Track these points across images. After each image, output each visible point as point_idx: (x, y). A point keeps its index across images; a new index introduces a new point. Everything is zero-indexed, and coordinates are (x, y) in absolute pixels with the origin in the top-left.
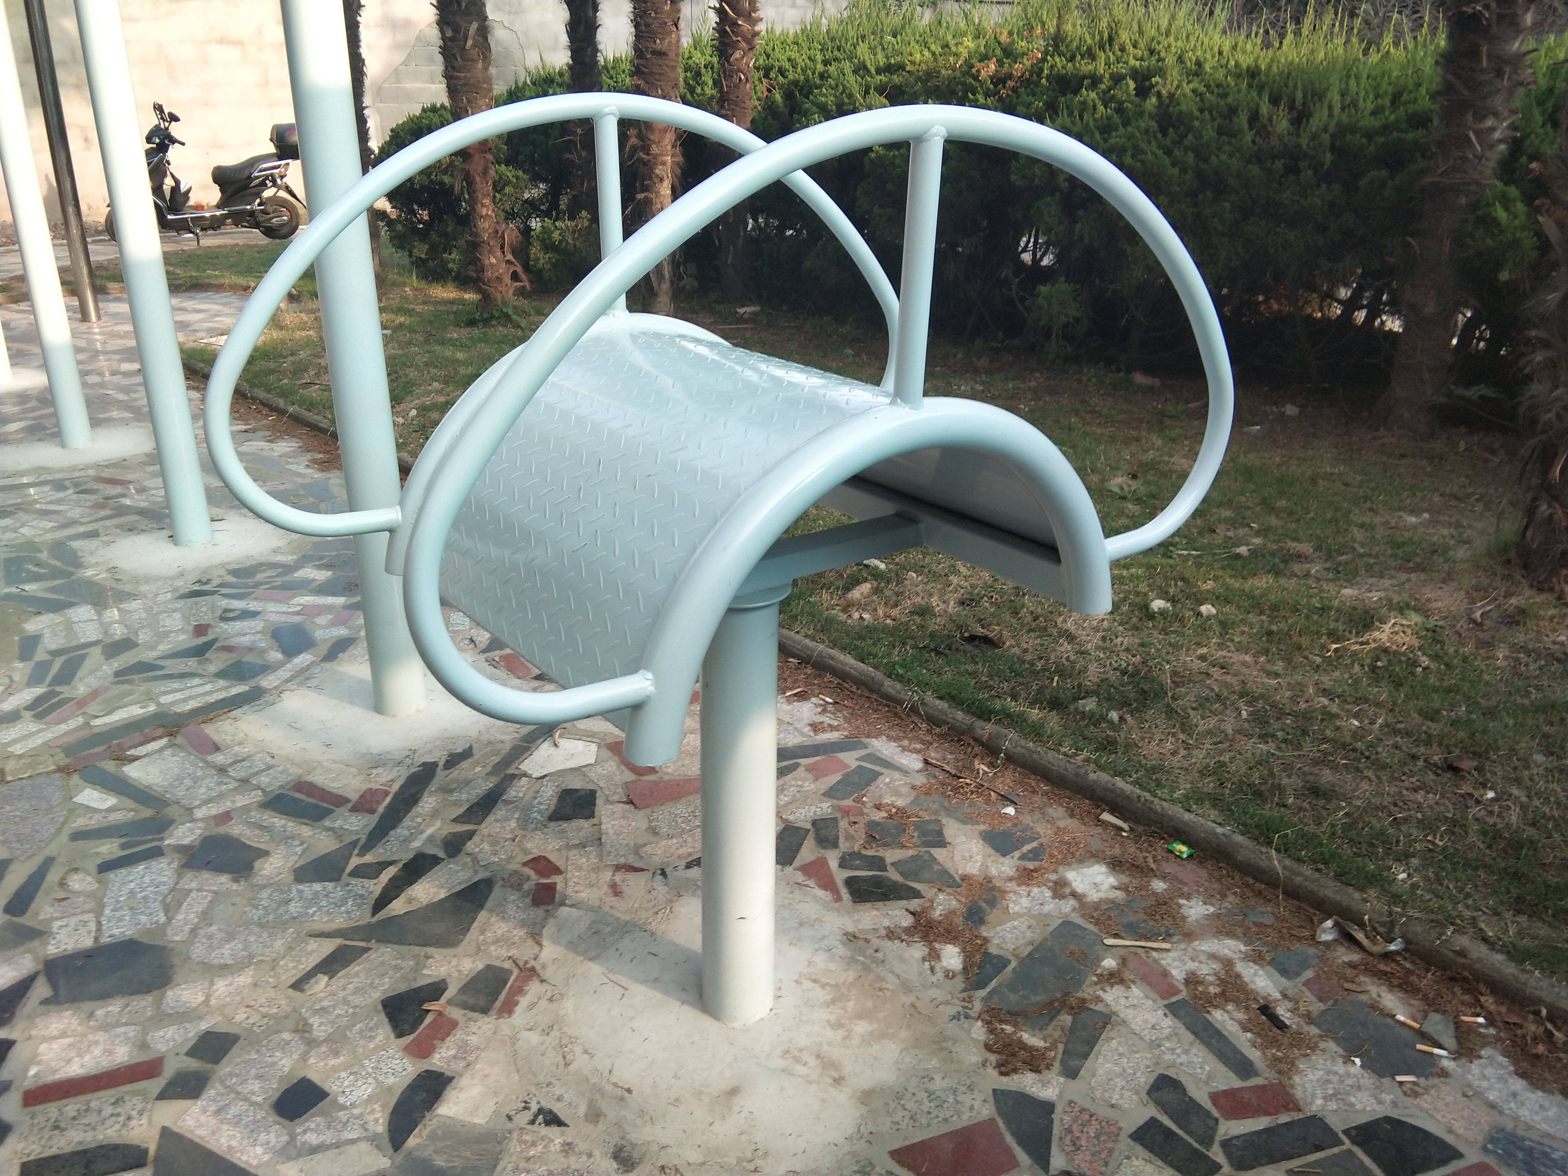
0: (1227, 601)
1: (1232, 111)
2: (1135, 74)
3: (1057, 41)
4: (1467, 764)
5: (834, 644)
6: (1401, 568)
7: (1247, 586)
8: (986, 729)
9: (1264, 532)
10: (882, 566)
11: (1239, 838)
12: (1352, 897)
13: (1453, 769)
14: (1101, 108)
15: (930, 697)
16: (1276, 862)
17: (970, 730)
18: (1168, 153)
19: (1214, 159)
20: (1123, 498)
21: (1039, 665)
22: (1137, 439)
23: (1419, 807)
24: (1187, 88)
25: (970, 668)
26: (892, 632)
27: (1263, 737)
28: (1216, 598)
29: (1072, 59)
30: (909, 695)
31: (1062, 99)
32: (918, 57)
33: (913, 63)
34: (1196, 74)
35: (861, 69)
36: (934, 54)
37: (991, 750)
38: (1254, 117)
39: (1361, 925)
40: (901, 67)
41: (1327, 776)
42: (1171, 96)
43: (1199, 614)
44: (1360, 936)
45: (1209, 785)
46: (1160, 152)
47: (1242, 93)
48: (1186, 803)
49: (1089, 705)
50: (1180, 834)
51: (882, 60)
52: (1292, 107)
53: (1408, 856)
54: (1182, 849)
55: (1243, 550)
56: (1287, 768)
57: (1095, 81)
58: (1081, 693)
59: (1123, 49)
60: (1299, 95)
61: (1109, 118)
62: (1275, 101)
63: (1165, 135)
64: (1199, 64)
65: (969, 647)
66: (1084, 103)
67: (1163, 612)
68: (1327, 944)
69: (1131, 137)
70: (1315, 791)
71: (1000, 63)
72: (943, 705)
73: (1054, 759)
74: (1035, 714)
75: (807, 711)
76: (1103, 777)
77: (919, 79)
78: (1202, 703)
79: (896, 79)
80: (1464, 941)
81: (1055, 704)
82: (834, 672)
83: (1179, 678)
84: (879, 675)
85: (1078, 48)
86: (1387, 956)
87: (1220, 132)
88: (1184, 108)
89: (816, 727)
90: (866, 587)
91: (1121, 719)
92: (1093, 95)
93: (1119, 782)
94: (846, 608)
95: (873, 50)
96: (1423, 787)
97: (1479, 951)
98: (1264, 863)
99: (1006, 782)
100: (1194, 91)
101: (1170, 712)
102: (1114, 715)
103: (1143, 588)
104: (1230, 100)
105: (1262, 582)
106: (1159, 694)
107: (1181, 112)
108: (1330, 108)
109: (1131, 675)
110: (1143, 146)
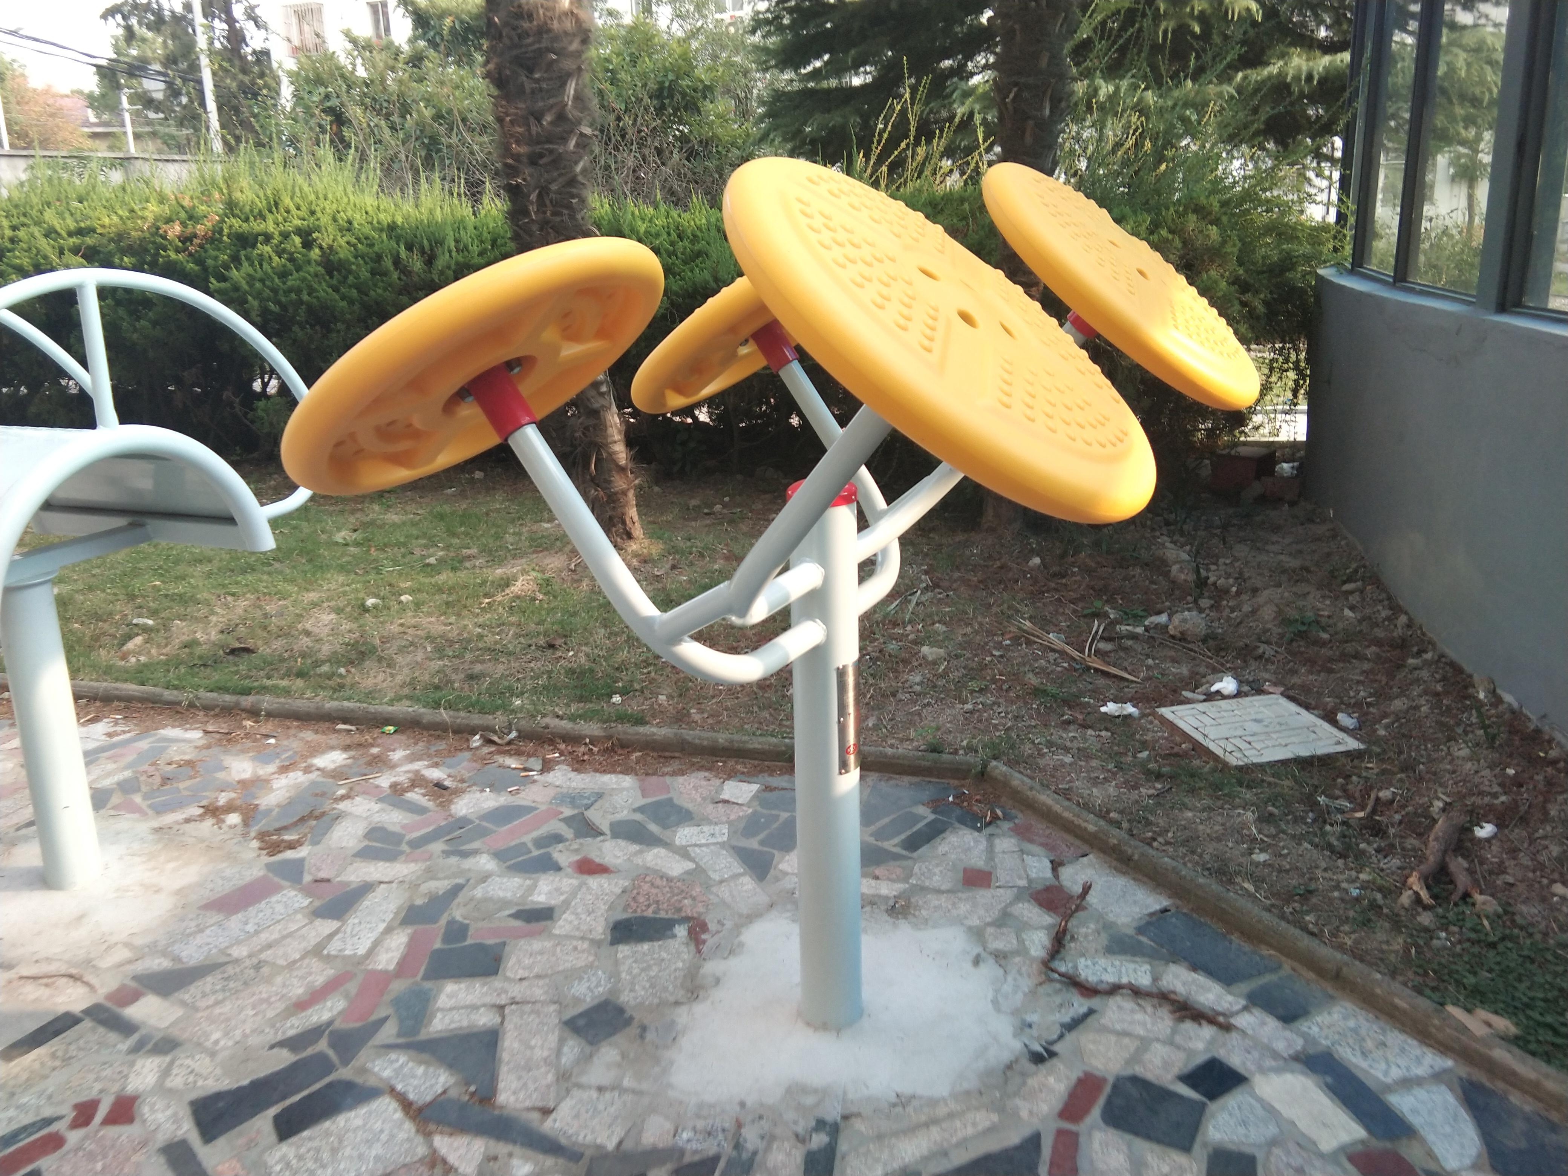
0: (419, 590)
1: (379, 258)
2: (299, 232)
3: (231, 206)
4: (559, 642)
5: (117, 680)
6: (534, 552)
7: (433, 580)
8: (247, 701)
9: (447, 547)
10: (150, 622)
11: (423, 710)
12: (488, 720)
13: (551, 646)
14: (276, 259)
15: (202, 693)
16: (445, 715)
17: (237, 704)
18: (336, 290)
19: (372, 293)
20: (347, 545)
21: (286, 655)
22: (362, 510)
23: (532, 670)
24: (342, 242)
25: (233, 669)
26: (166, 663)
27: (440, 659)
28: (412, 591)
29: (247, 220)
30: (184, 697)
31: (243, 253)
32: (106, 221)
33: (103, 226)
34: (349, 230)
35: (52, 232)
36: (121, 218)
37: (254, 713)
38: (397, 261)
39: (495, 732)
40: (91, 230)
41: (478, 668)
42: (331, 248)
43: (401, 602)
44: (495, 738)
45: (406, 691)
46: (330, 290)
47: (384, 243)
48: (391, 703)
49: (325, 668)
50: (387, 721)
51: (72, 225)
52: (423, 252)
53: (522, 693)
54: (391, 729)
55: (432, 560)
56: (456, 670)
57: (268, 238)
58: (317, 664)
59: (288, 212)
60: (425, 242)
61: (284, 266)
62: (409, 248)
63: (331, 277)
64: (350, 222)
65: (231, 657)
66: (261, 255)
67: (375, 607)
68: (477, 748)
69: (304, 280)
70: (471, 677)
71: (183, 224)
72: (214, 695)
73: (300, 704)
74: (284, 683)
75: (101, 728)
76: (334, 704)
77: (111, 240)
78: (401, 650)
79: (89, 241)
80: (547, 720)
81: (300, 674)
82: (119, 699)
83: (384, 640)
84: (158, 690)
85: (252, 211)
86: (509, 743)
87: (373, 273)
88: (342, 256)
89: (110, 735)
90: (138, 640)
91: (348, 671)
92: (268, 249)
93: (346, 704)
94: (124, 657)
95: (61, 215)
96: (536, 659)
97: (554, 722)
98: (438, 719)
99: (267, 727)
100: (348, 243)
101: (380, 659)
102: (342, 670)
103: (361, 595)
104: (376, 248)
105: (445, 577)
106: (373, 650)
107: (340, 260)
108: (450, 252)
109: (354, 645)
110: (316, 286)
